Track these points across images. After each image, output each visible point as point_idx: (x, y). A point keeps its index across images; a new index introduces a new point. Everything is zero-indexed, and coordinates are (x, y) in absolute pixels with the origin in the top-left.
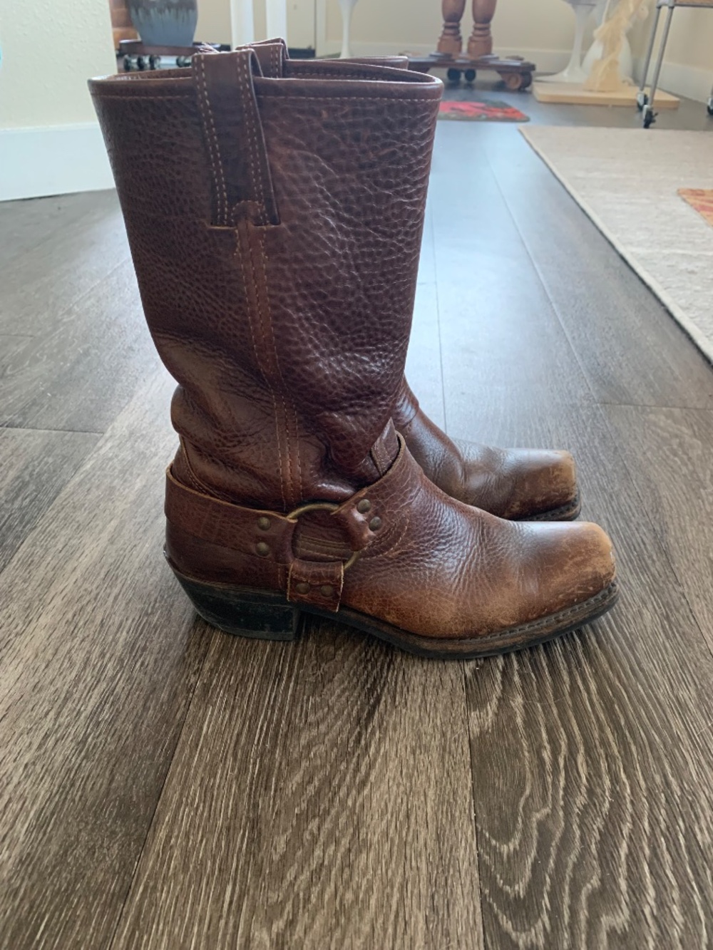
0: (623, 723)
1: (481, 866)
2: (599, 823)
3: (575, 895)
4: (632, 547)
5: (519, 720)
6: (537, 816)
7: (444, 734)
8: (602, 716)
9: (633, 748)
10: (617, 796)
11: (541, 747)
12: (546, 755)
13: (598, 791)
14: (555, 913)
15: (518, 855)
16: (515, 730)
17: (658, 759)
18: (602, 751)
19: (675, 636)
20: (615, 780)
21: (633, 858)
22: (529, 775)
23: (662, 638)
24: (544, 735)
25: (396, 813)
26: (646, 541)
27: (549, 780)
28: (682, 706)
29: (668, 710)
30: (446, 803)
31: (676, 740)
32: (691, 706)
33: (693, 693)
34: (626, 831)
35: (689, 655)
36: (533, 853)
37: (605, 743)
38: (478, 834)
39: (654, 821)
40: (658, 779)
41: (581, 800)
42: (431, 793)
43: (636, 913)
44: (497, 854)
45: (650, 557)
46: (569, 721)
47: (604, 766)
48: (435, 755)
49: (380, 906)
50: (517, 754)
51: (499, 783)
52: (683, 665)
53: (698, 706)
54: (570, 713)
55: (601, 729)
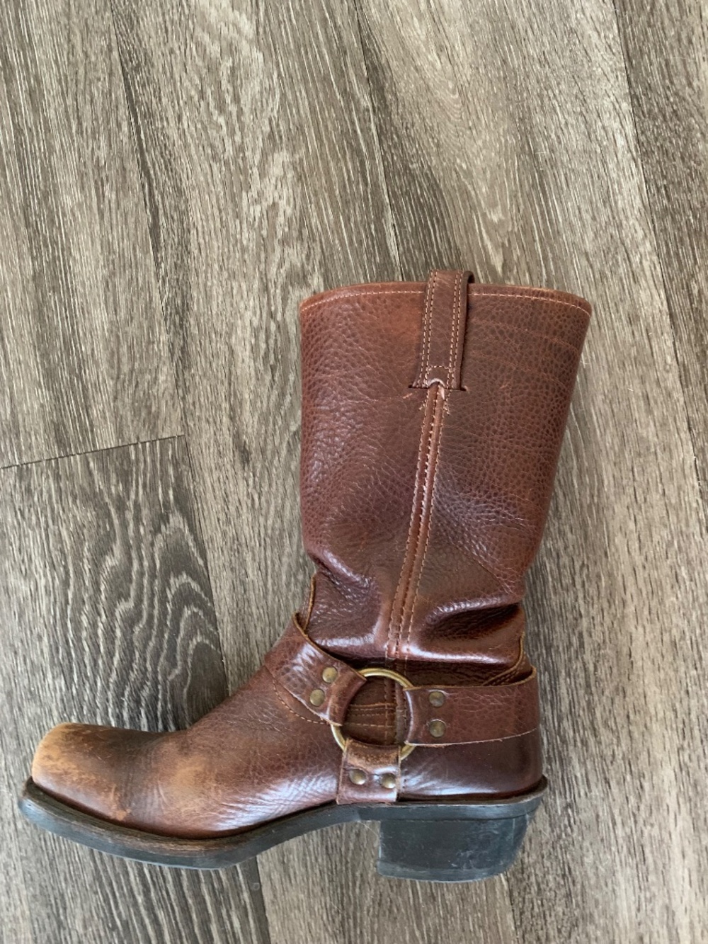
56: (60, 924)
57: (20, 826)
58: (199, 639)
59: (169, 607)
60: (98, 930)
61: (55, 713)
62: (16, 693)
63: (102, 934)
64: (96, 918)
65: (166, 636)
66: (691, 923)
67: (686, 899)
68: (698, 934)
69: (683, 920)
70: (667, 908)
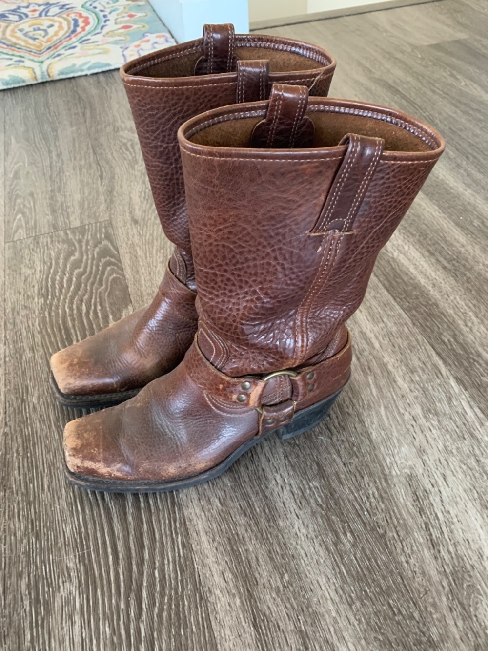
0: (63, 331)
1: (122, 269)
2: (80, 293)
3: (91, 272)
4: (29, 460)
5: (111, 317)
6: (103, 287)
7: (143, 301)
8: (72, 331)
9: (61, 322)
10: (71, 302)
11: (101, 310)
12: (99, 307)
13: (79, 302)
14: (97, 266)
15: (110, 275)
16: (113, 313)
17: (51, 321)
18: (75, 316)
19: (22, 389)
20: (71, 309)
21: (69, 287)
22: (106, 298)
23: (30, 384)
24: (99, 315)
25: (154, 273)
26: (16, 472)
27: (98, 300)
28: (32, 349)
29: (40, 344)
30: (137, 282)
31: (41, 332)
32: (28, 351)
33: (24, 357)
34: (70, 293)
35: (18, 380)
36: (104, 278)
37: (73, 320)
38: (124, 276)
39: (58, 300)
40: (53, 314)
41: (86, 297)
42: (143, 282)
43: (71, 274)
44: (117, 273)
45: (18, 454)
46: (88, 324)
47: (75, 312)
48: (145, 293)
49: (152, 252)
50: (111, 304)
51: (117, 292)
52: (24, 373)
53: (24, 351)
54: (87, 327)
55: (74, 326)
56: (23, 401)
57: (7, 359)
58: (114, 275)
59: (100, 268)
60: (47, 400)
61: (37, 312)
62: (17, 308)
63: (49, 401)
64: (46, 394)
65: (98, 277)
66: (375, 335)
67: (369, 327)
68: (381, 339)
69: (371, 335)
70: (361, 332)
